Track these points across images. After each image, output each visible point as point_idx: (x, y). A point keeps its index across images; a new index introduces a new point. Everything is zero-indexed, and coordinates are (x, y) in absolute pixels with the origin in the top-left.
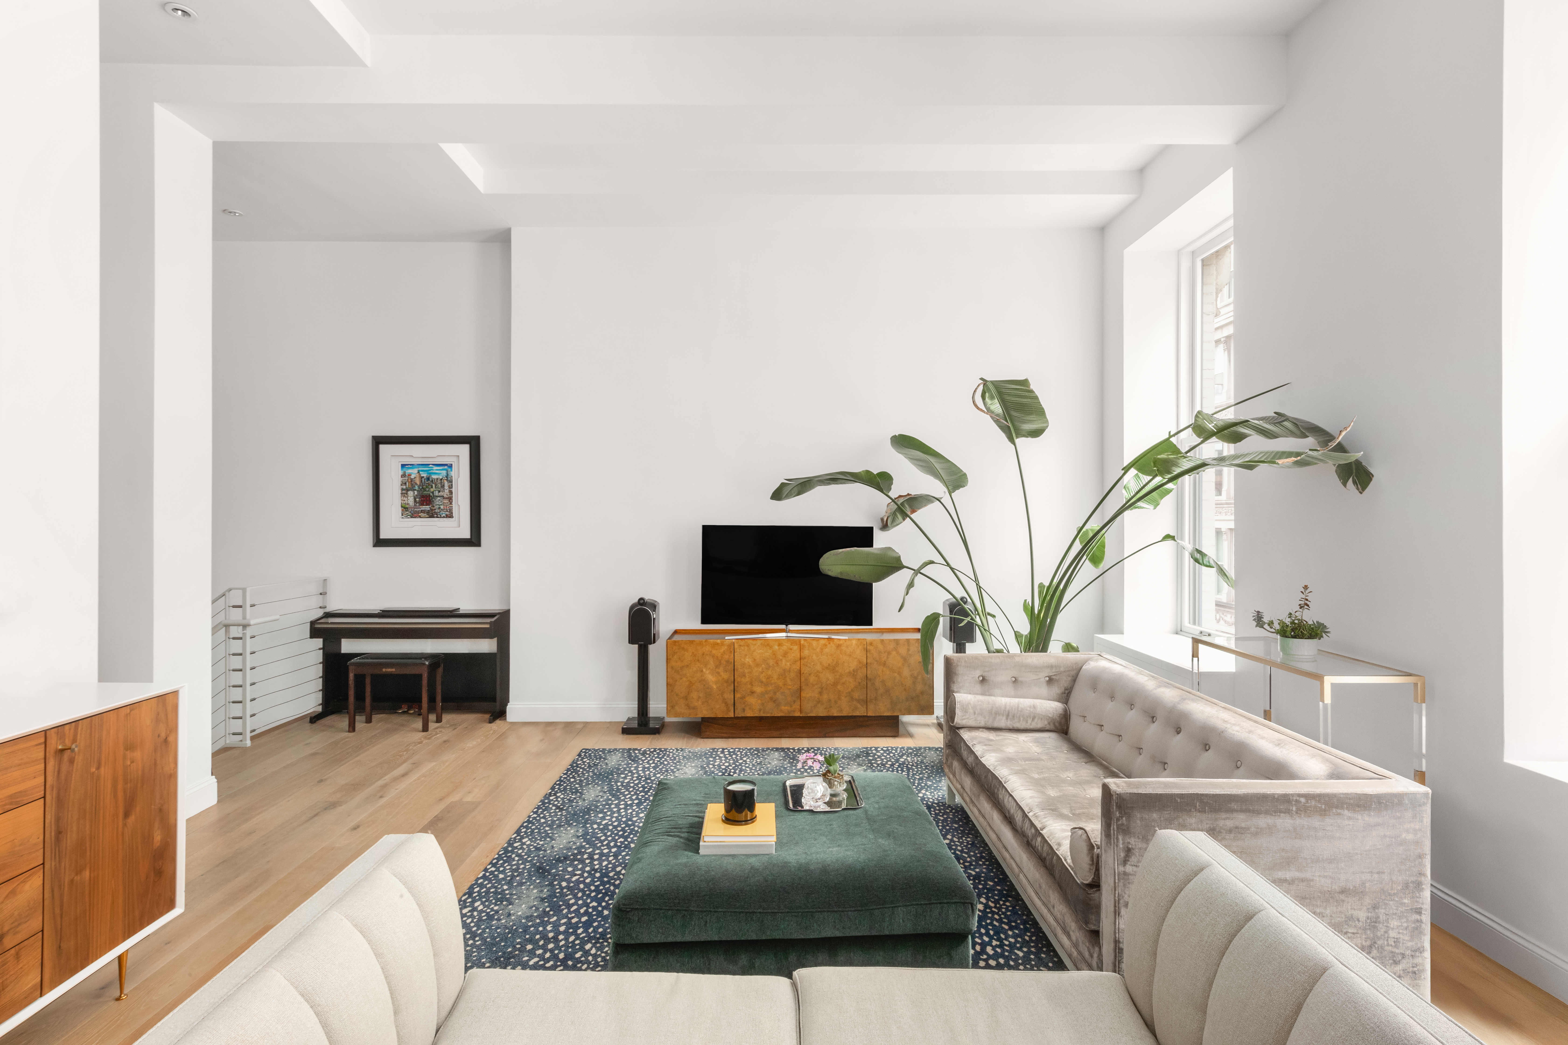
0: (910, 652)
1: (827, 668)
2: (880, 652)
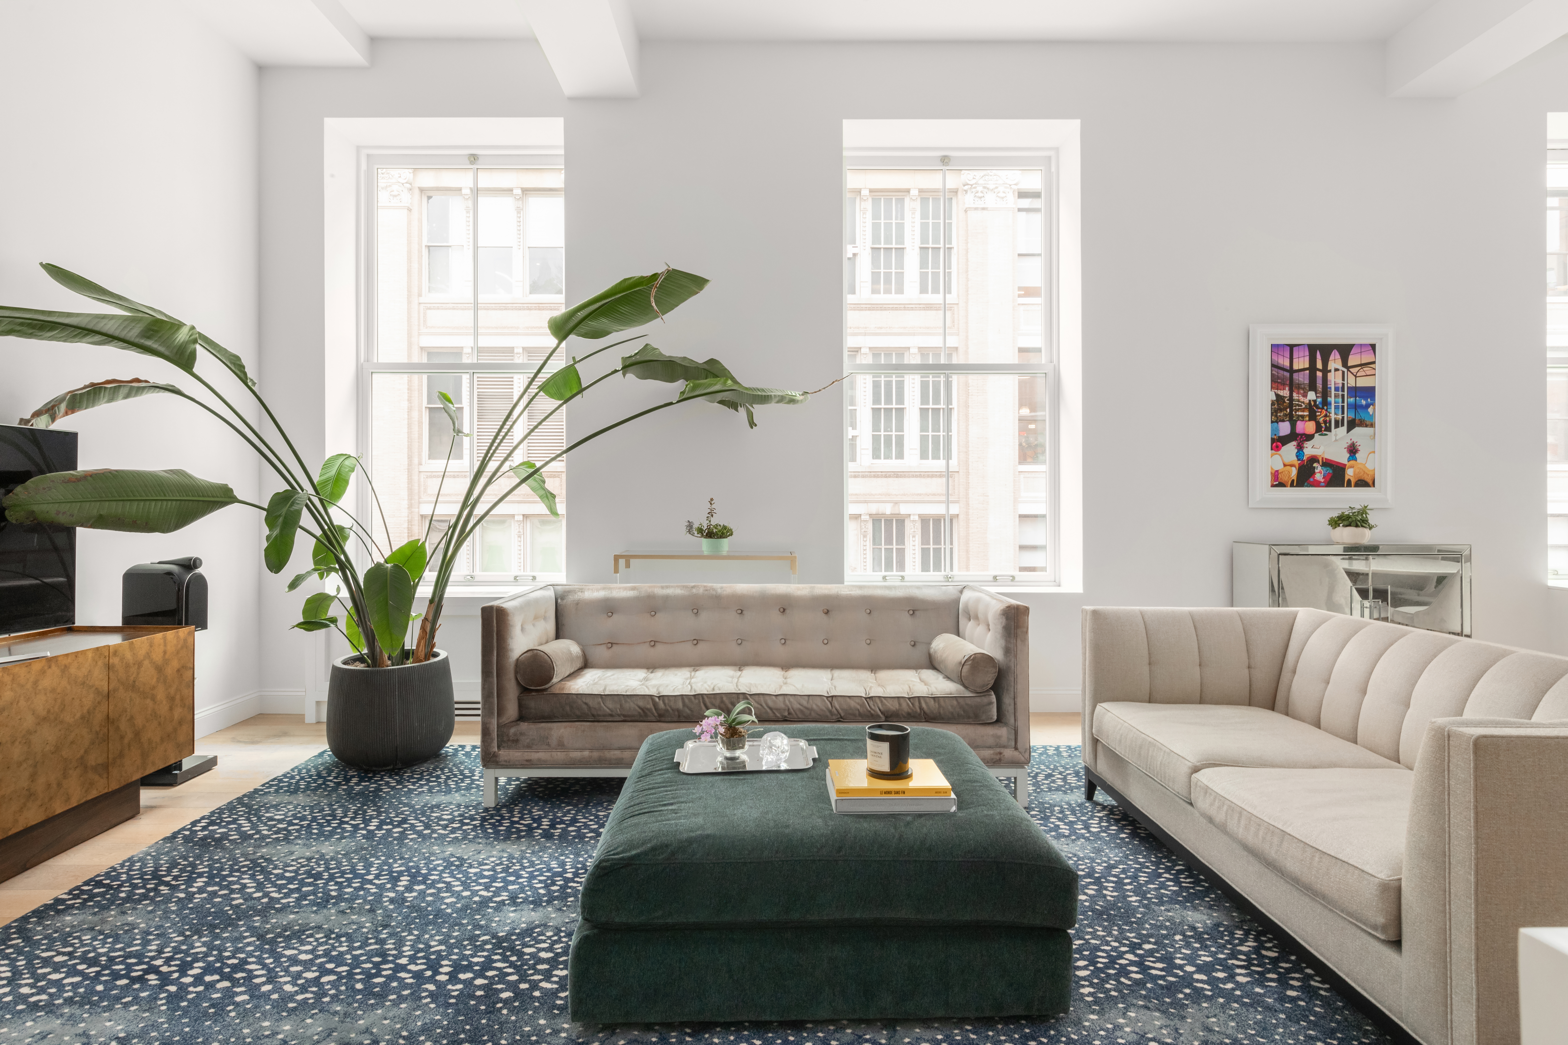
0: (167, 657)
1: (45, 719)
2: (127, 666)
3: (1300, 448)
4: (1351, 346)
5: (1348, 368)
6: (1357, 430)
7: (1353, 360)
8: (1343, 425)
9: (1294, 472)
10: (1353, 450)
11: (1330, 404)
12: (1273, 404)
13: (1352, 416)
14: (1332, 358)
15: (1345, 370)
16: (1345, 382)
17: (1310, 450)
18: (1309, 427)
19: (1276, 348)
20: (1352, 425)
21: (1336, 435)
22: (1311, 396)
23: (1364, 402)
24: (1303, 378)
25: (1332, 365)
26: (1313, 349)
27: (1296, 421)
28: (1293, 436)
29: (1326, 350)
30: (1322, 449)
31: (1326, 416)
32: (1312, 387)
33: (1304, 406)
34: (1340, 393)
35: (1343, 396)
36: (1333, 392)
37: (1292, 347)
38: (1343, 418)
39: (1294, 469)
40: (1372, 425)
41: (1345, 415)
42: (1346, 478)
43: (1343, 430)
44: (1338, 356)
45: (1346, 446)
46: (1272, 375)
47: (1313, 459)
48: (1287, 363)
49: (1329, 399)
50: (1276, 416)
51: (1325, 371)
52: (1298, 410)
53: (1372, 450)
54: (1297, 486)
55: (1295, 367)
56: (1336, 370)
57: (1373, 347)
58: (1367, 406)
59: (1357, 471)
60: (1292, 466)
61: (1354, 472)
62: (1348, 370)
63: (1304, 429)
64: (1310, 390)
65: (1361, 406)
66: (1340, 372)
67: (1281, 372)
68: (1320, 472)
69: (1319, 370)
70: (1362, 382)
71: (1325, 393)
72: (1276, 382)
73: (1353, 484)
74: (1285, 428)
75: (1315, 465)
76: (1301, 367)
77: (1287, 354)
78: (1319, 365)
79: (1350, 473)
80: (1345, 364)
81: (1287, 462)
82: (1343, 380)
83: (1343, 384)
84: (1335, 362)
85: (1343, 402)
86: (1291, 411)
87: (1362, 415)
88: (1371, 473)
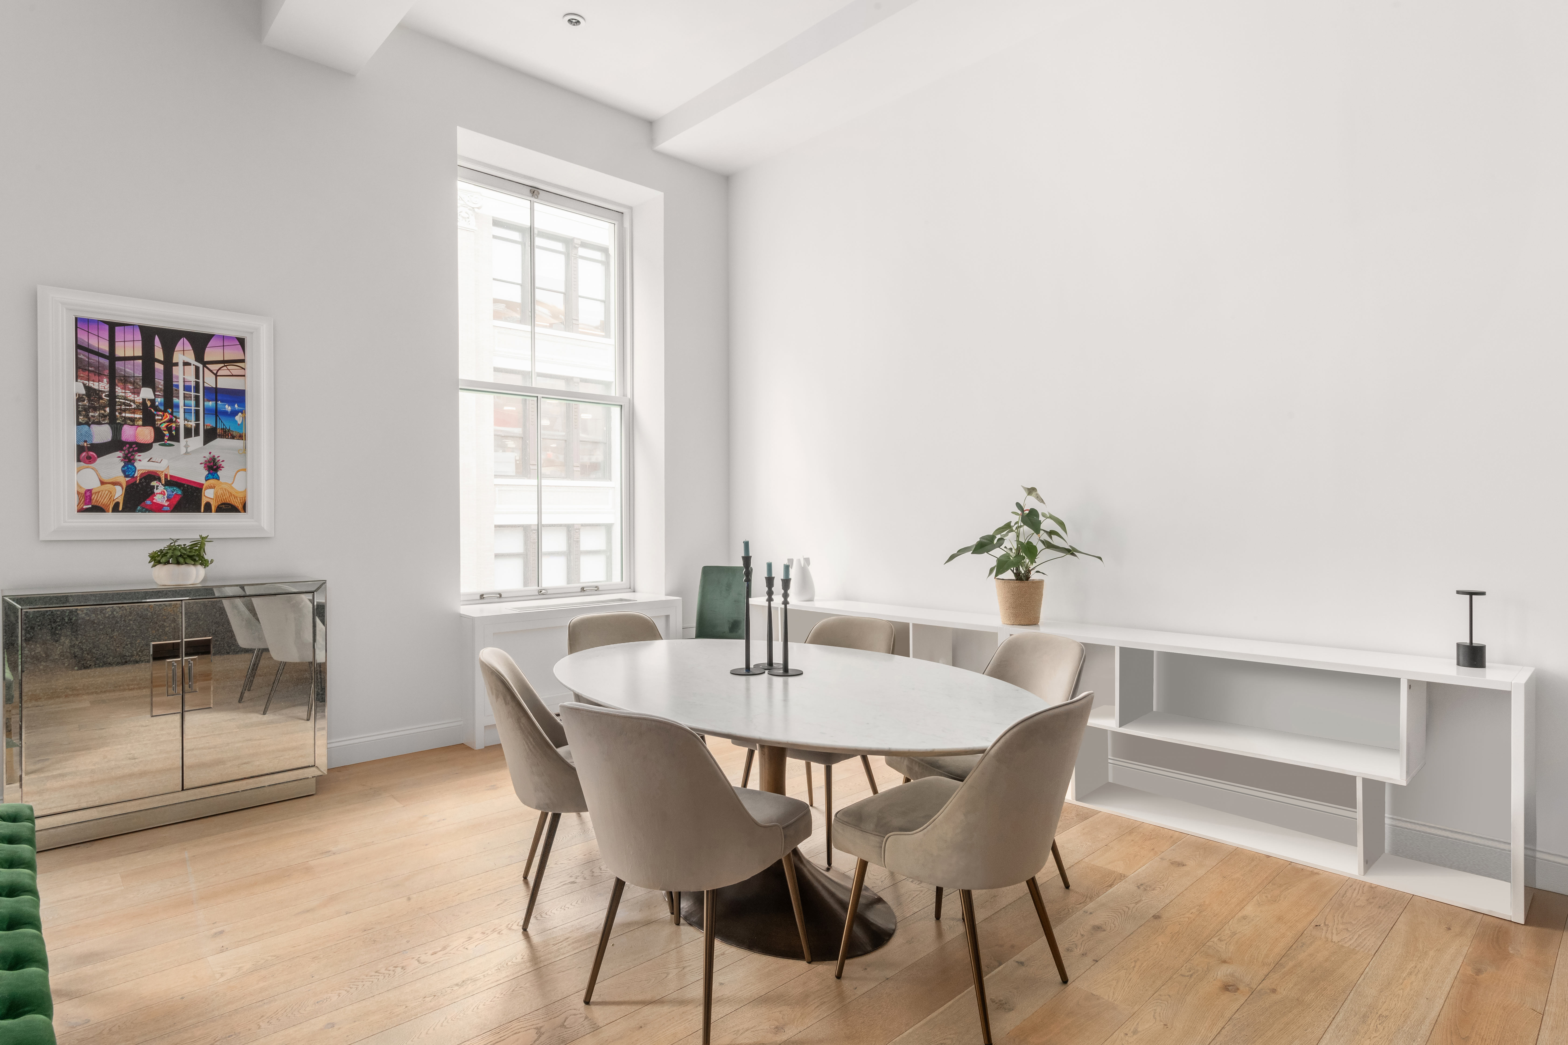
3: (129, 461)
4: (209, 337)
5: (205, 364)
6: (219, 442)
7: (210, 354)
8: (197, 434)
9: (119, 493)
10: (213, 467)
11: (178, 406)
12: (80, 399)
13: (211, 423)
14: (179, 347)
15: (201, 366)
16: (201, 381)
17: (143, 464)
18: (145, 434)
19: (82, 323)
20: (211, 435)
21: (187, 446)
22: (146, 393)
23: (228, 408)
24: (135, 370)
25: (179, 357)
26: (148, 334)
27: (121, 425)
28: (115, 444)
29: (170, 338)
30: (165, 463)
31: (170, 421)
32: (148, 380)
33: (134, 406)
34: (193, 394)
35: (197, 398)
36: (181, 392)
37: (112, 326)
38: (198, 426)
39: (118, 488)
40: (241, 437)
41: (201, 422)
42: (204, 501)
43: (196, 442)
44: (188, 346)
45: (203, 460)
46: (78, 359)
47: (151, 476)
48: (104, 347)
49: (175, 400)
50: (87, 416)
51: (169, 364)
52: (125, 411)
53: (243, 467)
54: (123, 511)
55: (119, 353)
56: (186, 364)
57: (241, 342)
58: (234, 413)
59: (220, 492)
60: (115, 484)
61: (216, 494)
62: (204, 366)
63: (135, 436)
64: (144, 385)
65: (225, 413)
66: (193, 368)
67: (94, 358)
68: (162, 493)
69: (159, 361)
70: (224, 383)
71: (169, 391)
72: (82, 369)
73: (213, 508)
74: (102, 433)
75: (154, 483)
76: (129, 354)
77: (106, 334)
78: (159, 354)
79: (208, 495)
80: (199, 357)
81: (105, 479)
82: (197, 377)
83: (197, 384)
84: (183, 353)
85: (197, 405)
86: (113, 411)
87: (226, 423)
88: (241, 495)
